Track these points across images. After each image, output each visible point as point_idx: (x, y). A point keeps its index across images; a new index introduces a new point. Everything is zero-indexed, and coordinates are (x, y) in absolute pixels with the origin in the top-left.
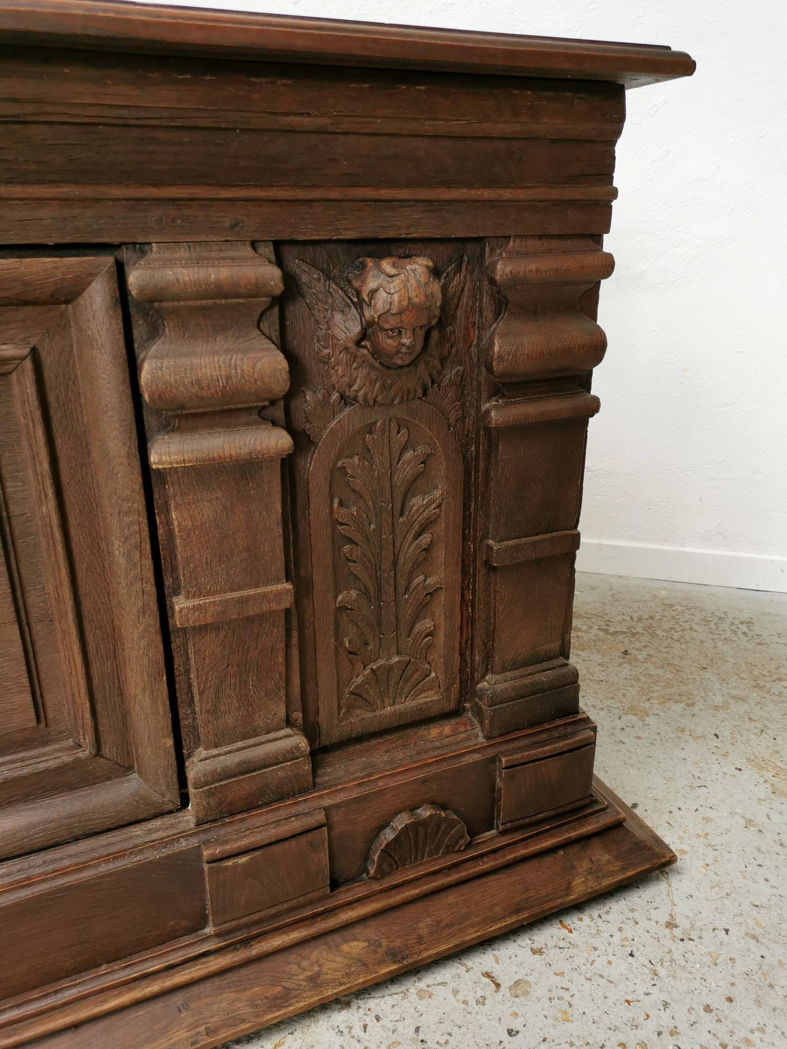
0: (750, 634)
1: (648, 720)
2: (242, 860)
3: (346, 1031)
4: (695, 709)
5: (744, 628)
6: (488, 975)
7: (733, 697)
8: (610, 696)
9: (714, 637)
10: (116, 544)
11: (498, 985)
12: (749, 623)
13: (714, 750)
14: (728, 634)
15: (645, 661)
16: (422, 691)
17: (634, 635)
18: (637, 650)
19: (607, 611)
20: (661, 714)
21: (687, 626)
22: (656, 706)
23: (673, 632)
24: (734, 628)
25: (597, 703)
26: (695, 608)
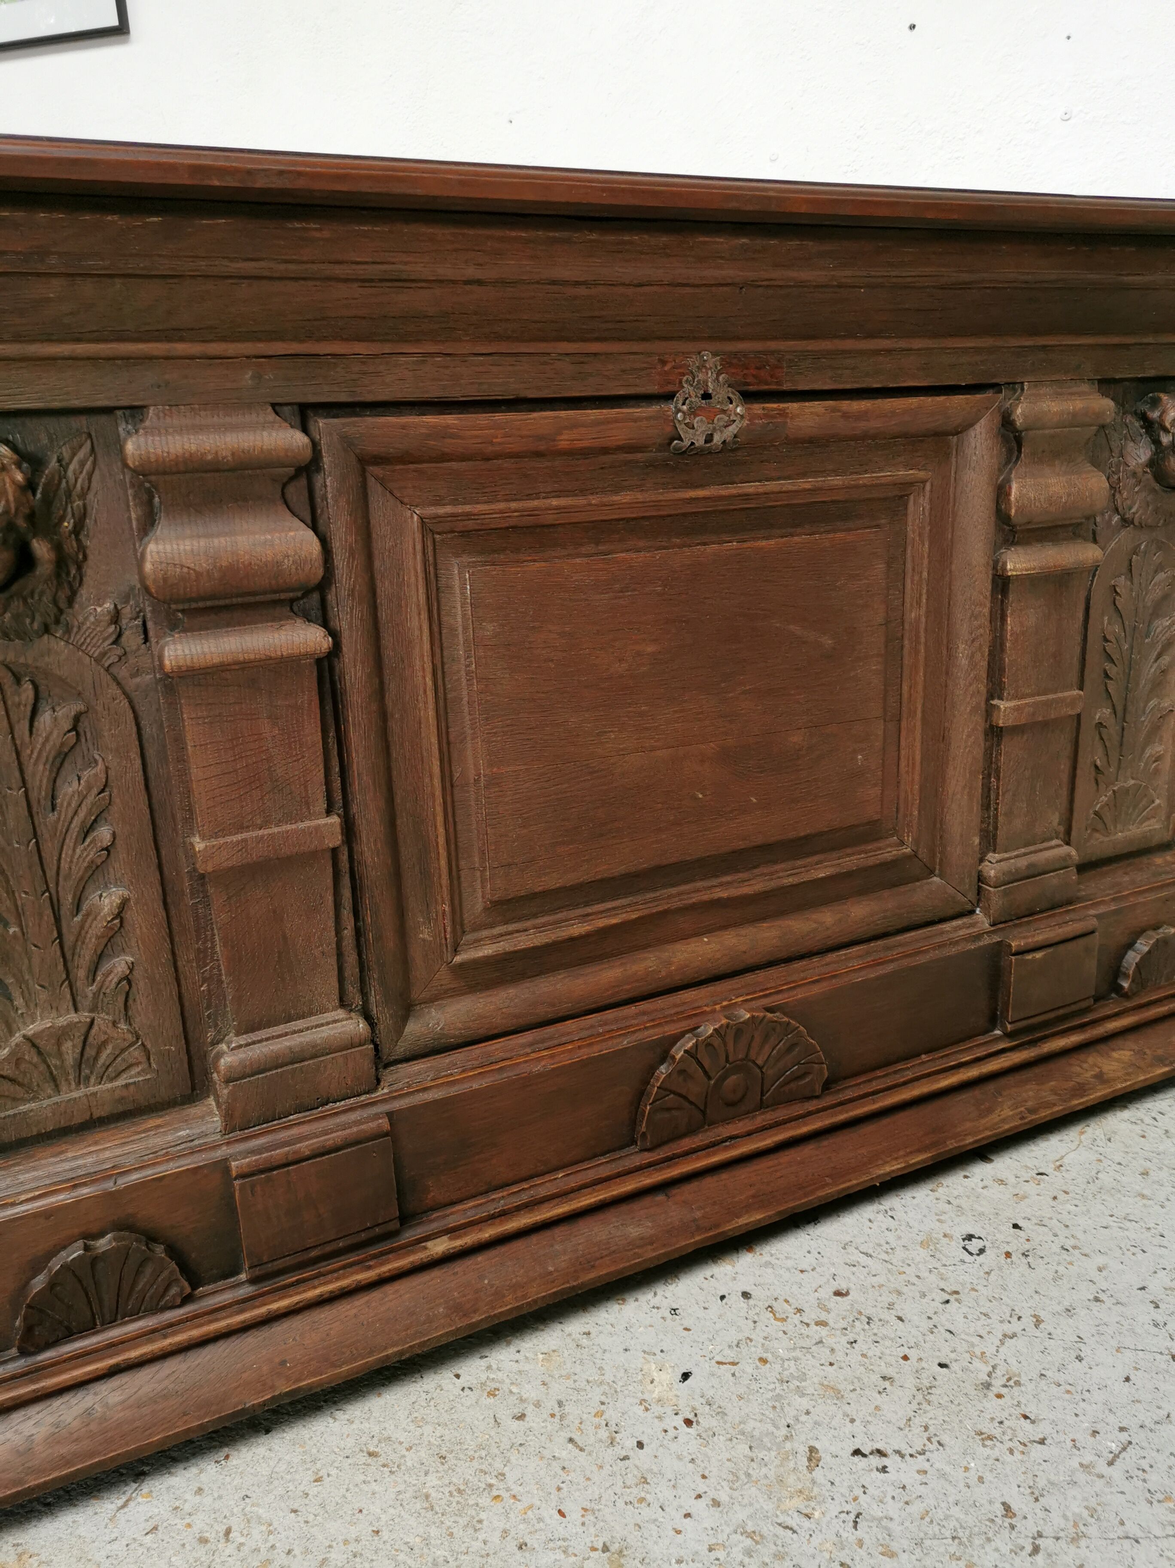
2: (1039, 955)
10: (962, 647)
16: (1147, 819)
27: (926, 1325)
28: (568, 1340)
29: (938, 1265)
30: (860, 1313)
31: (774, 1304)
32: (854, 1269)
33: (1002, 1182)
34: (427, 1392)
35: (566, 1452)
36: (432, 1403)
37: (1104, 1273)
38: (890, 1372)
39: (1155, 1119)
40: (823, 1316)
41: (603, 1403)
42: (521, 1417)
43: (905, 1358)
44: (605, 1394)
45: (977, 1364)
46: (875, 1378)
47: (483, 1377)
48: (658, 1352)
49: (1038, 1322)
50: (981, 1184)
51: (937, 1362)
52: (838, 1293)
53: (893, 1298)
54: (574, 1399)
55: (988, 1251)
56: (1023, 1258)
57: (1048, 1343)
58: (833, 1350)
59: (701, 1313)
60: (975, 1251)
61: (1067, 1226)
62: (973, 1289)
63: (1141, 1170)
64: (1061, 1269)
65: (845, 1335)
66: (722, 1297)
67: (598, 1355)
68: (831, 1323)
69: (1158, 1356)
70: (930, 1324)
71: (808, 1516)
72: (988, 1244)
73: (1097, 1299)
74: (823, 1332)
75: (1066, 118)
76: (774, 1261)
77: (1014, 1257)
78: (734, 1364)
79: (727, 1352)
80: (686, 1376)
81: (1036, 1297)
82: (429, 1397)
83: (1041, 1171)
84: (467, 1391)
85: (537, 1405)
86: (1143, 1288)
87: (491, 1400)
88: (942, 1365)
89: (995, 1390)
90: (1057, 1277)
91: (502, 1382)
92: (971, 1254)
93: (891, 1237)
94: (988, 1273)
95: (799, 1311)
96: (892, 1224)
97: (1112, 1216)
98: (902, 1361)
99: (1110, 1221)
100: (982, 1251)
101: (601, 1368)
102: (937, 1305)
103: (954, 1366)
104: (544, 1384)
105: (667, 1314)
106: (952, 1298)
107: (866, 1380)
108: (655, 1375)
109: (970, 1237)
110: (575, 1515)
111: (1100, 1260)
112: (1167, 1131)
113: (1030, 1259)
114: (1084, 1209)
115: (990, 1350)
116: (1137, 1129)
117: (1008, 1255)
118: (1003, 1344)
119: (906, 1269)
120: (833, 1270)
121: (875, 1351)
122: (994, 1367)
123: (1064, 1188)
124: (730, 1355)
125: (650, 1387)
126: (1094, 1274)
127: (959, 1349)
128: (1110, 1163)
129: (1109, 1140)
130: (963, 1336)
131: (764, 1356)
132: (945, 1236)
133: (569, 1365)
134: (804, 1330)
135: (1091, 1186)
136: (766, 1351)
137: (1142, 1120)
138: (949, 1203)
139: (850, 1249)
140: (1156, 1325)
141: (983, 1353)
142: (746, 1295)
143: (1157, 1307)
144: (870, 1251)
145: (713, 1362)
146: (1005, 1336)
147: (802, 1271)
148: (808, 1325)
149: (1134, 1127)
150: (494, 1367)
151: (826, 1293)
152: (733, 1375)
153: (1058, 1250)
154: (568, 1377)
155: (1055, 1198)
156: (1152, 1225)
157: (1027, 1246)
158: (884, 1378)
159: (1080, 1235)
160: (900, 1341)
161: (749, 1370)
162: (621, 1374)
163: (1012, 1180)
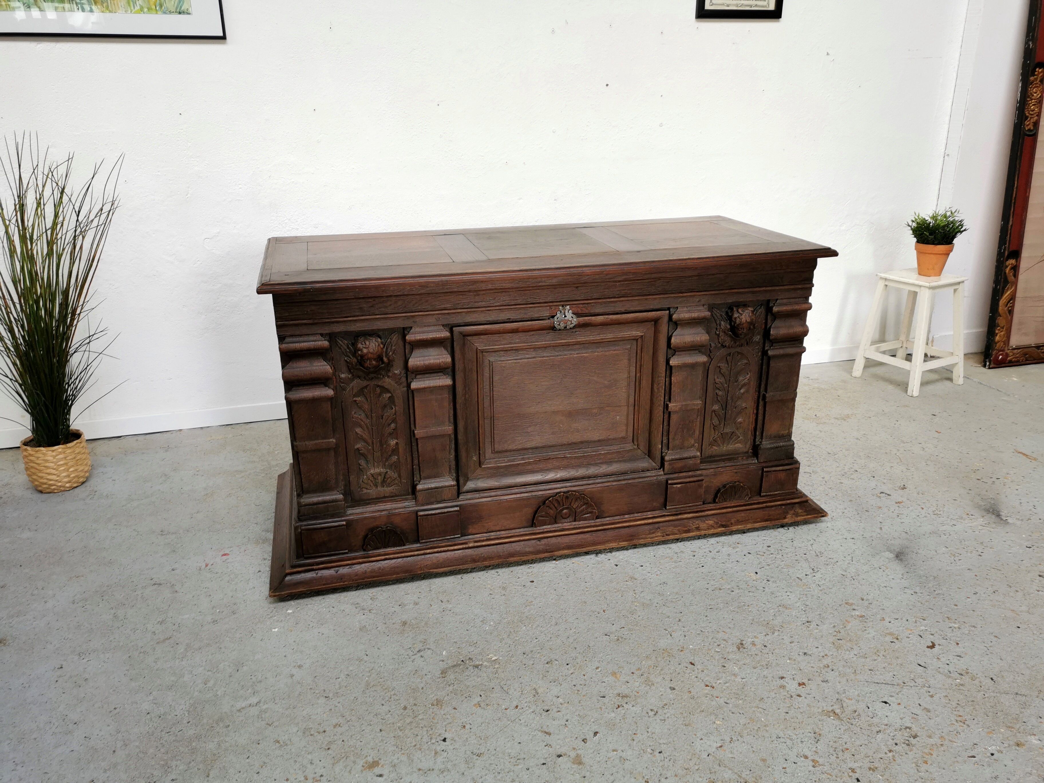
32: (766, 541)
35: (751, 594)
38: (796, 559)
40: (771, 552)
42: (733, 591)
43: (797, 555)
45: (811, 552)
46: (795, 561)
71: (810, 588)
89: (820, 556)
105: (737, 563)
109: (783, 527)
110: (767, 603)
113: (800, 528)
117: (795, 528)
136: (767, 563)
142: (749, 553)
144: (766, 536)
145: (759, 569)
147: (756, 545)
148: (770, 555)
151: (766, 548)
152: (766, 570)
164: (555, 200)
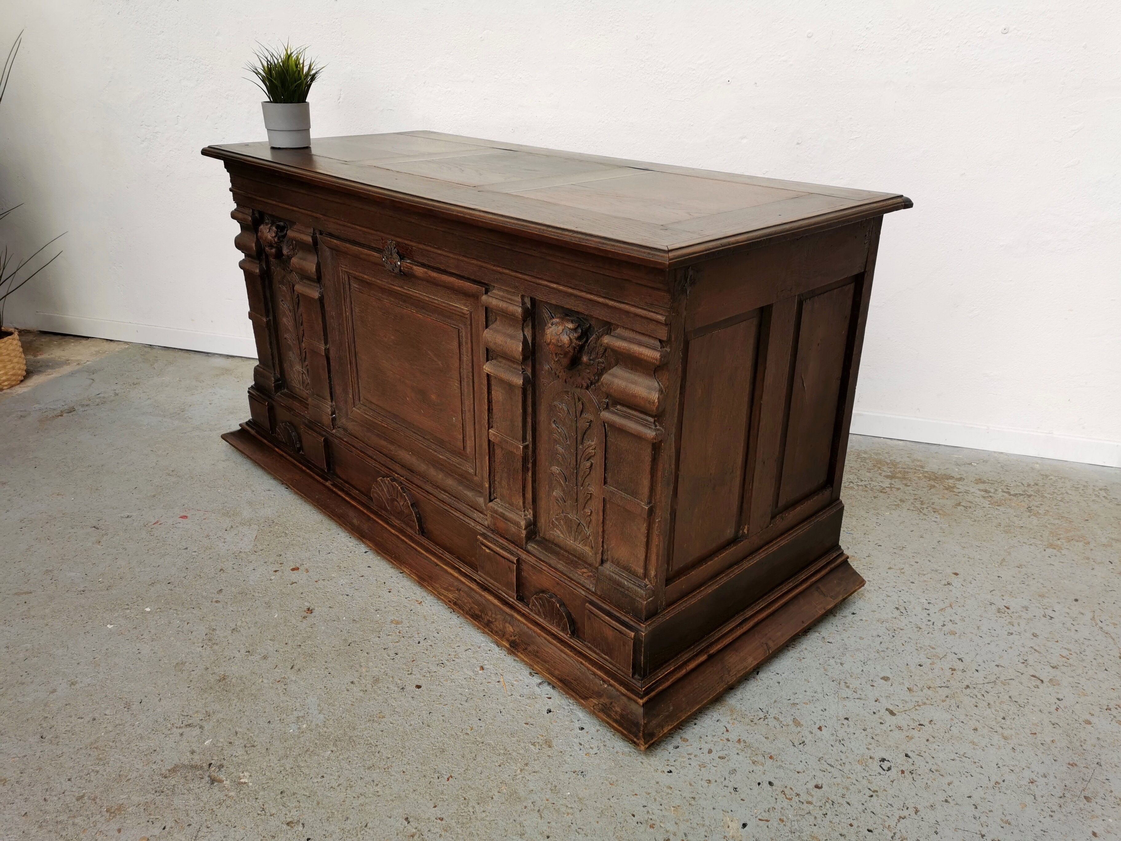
0: (1108, 497)
1: (1063, 552)
3: (974, 697)
4: (1091, 546)
5: (1103, 493)
6: (1033, 676)
7: (1113, 539)
8: (1032, 536)
9: (1086, 499)
11: (1042, 681)
12: (1106, 490)
13: (1112, 570)
14: (1094, 498)
15: (1045, 514)
17: (1030, 496)
18: (1037, 507)
19: (1003, 479)
20: (1070, 548)
21: (1063, 490)
22: (1065, 544)
23: (1055, 495)
24: (1096, 493)
25: (1026, 541)
26: (1065, 478)
27: (861, 808)
28: (685, 801)
29: (867, 775)
30: (828, 798)
31: (785, 790)
32: (825, 773)
33: (900, 728)
34: (621, 823)
36: (624, 829)
37: (951, 786)
38: (844, 832)
39: (983, 695)
40: (810, 799)
41: (706, 836)
43: (851, 825)
44: (706, 831)
45: (886, 830)
47: (646, 817)
48: (730, 811)
49: (917, 812)
50: (889, 729)
51: (867, 828)
52: (817, 787)
53: (844, 791)
54: (692, 832)
55: (892, 768)
56: (910, 774)
57: (921, 823)
58: (815, 818)
59: (749, 792)
60: (886, 768)
61: (933, 758)
62: (885, 790)
63: (974, 727)
64: (929, 782)
65: (821, 810)
66: (759, 784)
67: (700, 810)
68: (814, 803)
69: (975, 835)
70: (863, 807)
72: (892, 765)
73: (946, 801)
74: (811, 807)
75: (1005, 31)
76: (784, 765)
77: (905, 774)
78: (767, 821)
79: (764, 814)
80: (744, 825)
81: (916, 797)
82: (622, 825)
83: (921, 723)
84: (640, 824)
85: (675, 834)
86: (970, 797)
87: (652, 830)
88: (869, 831)
90: (927, 787)
91: (656, 821)
92: (884, 770)
93: (843, 756)
94: (892, 782)
95: (798, 795)
96: (844, 749)
97: (957, 753)
98: (849, 827)
99: (955, 756)
100: (889, 769)
101: (703, 818)
102: (866, 797)
103: (876, 832)
104: (676, 824)
105: (732, 791)
106: (874, 794)
107: (832, 835)
108: (730, 823)
109: (883, 760)
111: (949, 779)
112: (989, 704)
113: (914, 775)
114: (943, 748)
115: (893, 824)
116: (974, 700)
117: (903, 772)
118: (899, 821)
119: (851, 776)
120: (814, 773)
121: (836, 820)
122: (895, 834)
123: (933, 734)
124: (766, 816)
125: (728, 830)
126: (946, 787)
127: (877, 823)
128: (958, 721)
129: (958, 707)
130: (879, 815)
131: (782, 818)
132: (871, 758)
133: (687, 814)
134: (801, 805)
135: (947, 734)
136: (783, 815)
137: (976, 696)
138: (873, 738)
139: (823, 761)
140: (975, 818)
141: (889, 826)
142: (770, 783)
143: (976, 808)
144: (832, 764)
145: (757, 819)
146: (900, 817)
147: (798, 772)
148: (803, 803)
149: (972, 699)
150: (651, 812)
151: (811, 785)
152: (768, 827)
153: (928, 771)
154: (687, 821)
155: (928, 740)
156: (977, 761)
157: (912, 768)
158: (841, 835)
159: (940, 763)
160: (849, 816)
161: (775, 824)
162: (713, 821)
163: (905, 727)
164: (798, 144)
